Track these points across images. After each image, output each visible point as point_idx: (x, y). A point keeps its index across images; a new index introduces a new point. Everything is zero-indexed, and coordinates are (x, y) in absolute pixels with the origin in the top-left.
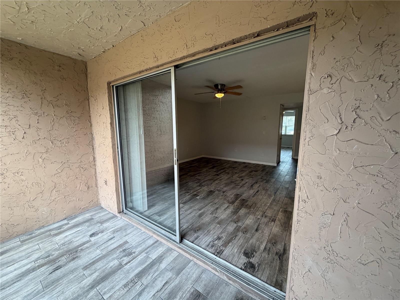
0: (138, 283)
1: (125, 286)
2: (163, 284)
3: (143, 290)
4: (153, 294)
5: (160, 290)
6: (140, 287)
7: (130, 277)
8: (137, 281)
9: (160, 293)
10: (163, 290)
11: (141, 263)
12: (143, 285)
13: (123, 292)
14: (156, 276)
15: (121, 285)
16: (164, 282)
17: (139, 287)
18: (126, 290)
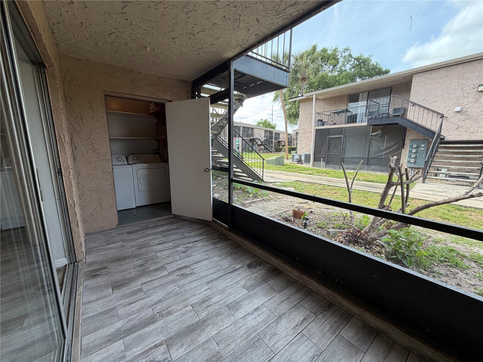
0: (157, 312)
1: (170, 313)
2: (135, 303)
3: (155, 304)
4: (149, 298)
5: (141, 299)
6: (156, 308)
7: (162, 321)
8: (157, 314)
9: (143, 297)
10: (139, 299)
12: (153, 308)
13: (174, 307)
14: (135, 313)
15: (174, 315)
16: (133, 305)
18: (171, 309)
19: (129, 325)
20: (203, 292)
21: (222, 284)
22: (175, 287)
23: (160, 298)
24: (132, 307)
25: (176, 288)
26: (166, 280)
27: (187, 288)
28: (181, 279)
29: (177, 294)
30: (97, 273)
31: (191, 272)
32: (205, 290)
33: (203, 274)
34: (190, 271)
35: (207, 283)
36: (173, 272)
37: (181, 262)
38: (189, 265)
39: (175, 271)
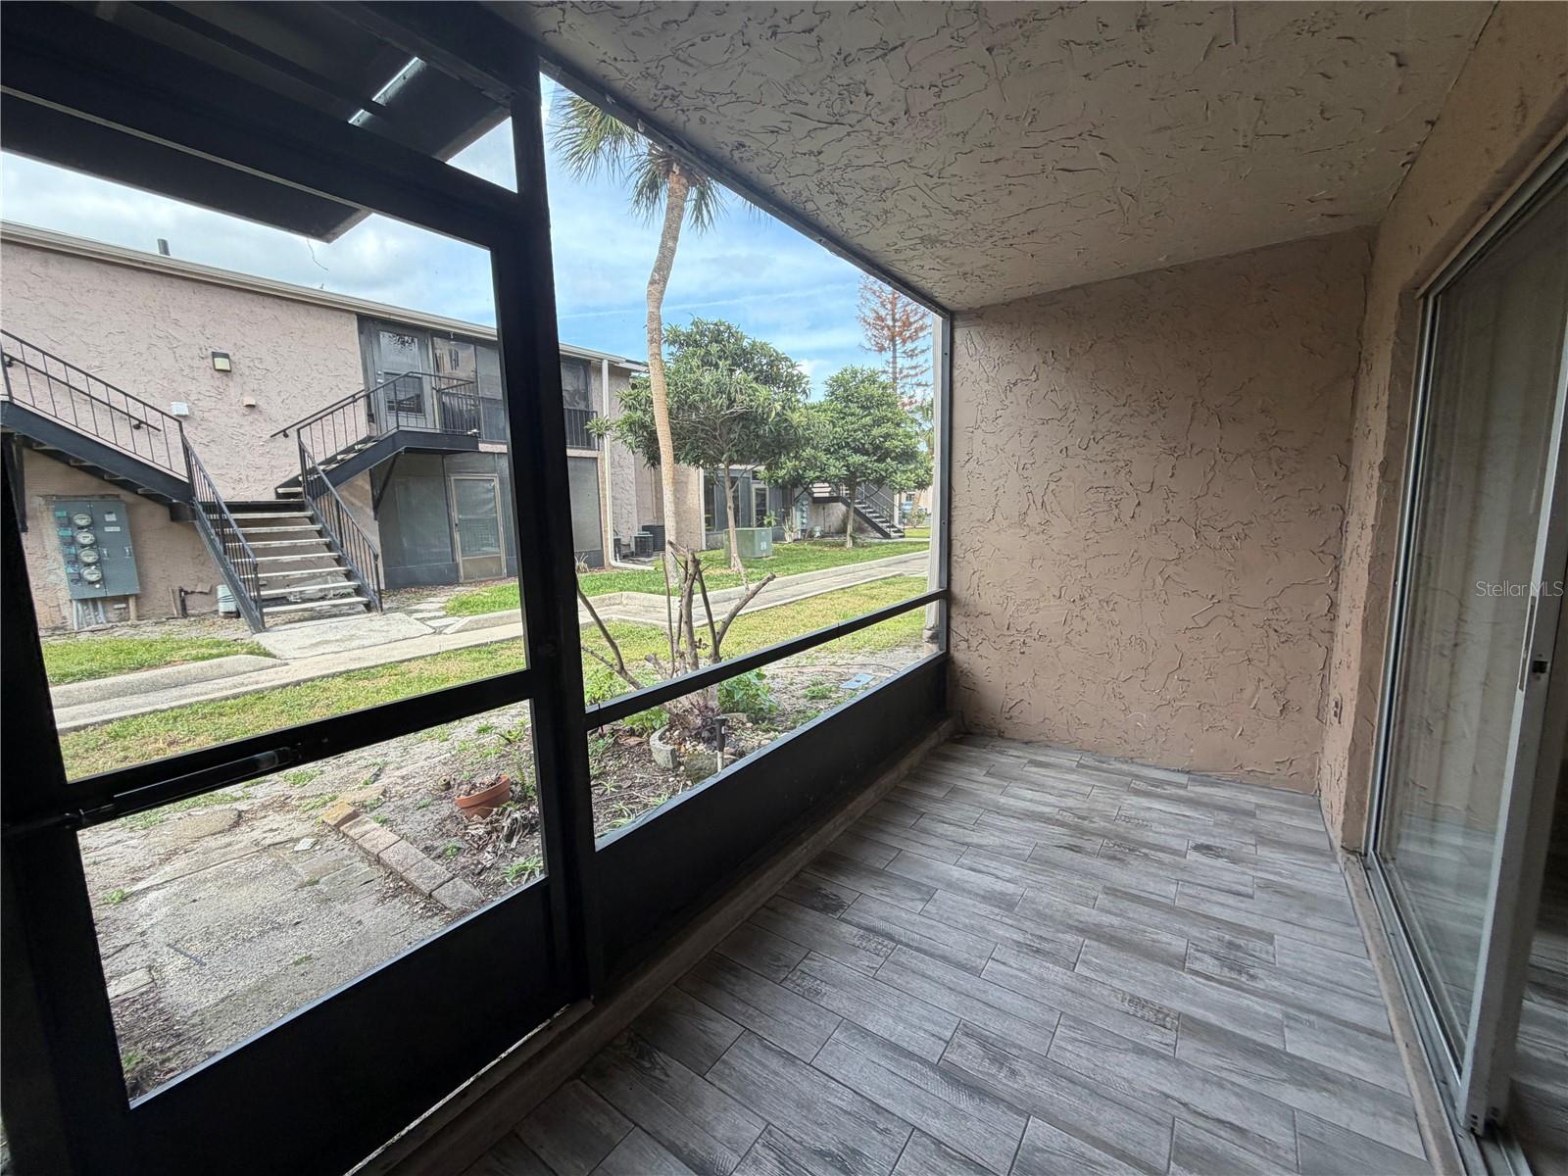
0: (1166, 1031)
1: (1134, 1000)
2: (1222, 1117)
3: (1159, 1056)
4: (1168, 1092)
5: (1196, 1112)
6: (1161, 1043)
7: (1166, 1003)
8: (1169, 1025)
9: (1185, 1115)
10: (1200, 1122)
11: (1232, 1012)
12: (1173, 1051)
13: (1117, 1003)
14: (1233, 1083)
17: (1159, 1039)
18: (1126, 1006)
19: (1261, 1069)
22: (1063, 1044)
23: (1130, 1057)
26: (1065, 1100)
27: (1038, 1010)
28: (1020, 1048)
29: (1078, 1022)
31: (965, 1040)
33: (947, 1000)
35: (976, 972)
36: (1011, 1107)
38: (934, 1067)
39: (997, 1100)
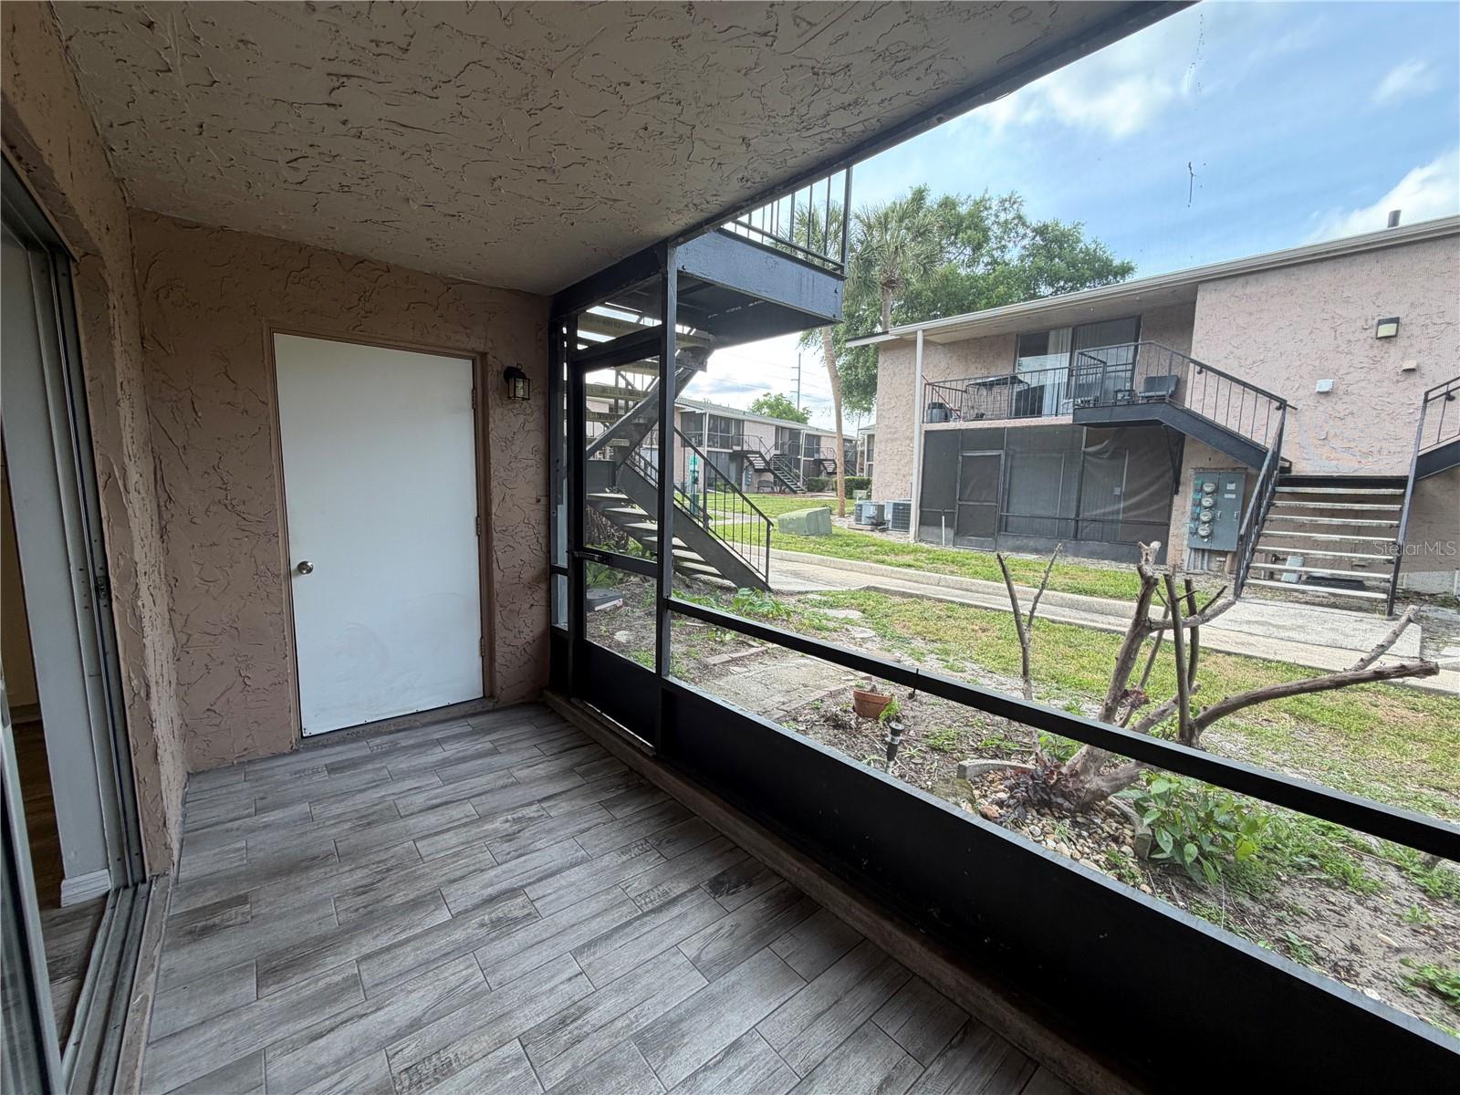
0: (402, 1068)
1: (446, 1071)
2: (331, 1036)
3: (399, 1035)
4: (380, 1013)
5: (352, 1019)
6: (401, 1050)
8: (404, 1076)
9: (359, 1010)
10: (344, 1016)
12: (389, 1053)
13: (460, 1048)
14: (327, 1075)
15: (463, 1076)
16: (322, 1042)
17: (406, 1051)
18: (450, 1054)
20: (562, 987)
21: (622, 955)
22: (470, 971)
23: (418, 1012)
24: (323, 1049)
25: (472, 975)
26: (442, 942)
27: (508, 974)
28: (492, 940)
29: (475, 996)
30: (210, 922)
31: (526, 911)
32: (570, 979)
33: (565, 918)
34: (524, 907)
35: (577, 952)
36: (466, 911)
37: (496, 876)
38: (522, 887)
39: (476, 907)
